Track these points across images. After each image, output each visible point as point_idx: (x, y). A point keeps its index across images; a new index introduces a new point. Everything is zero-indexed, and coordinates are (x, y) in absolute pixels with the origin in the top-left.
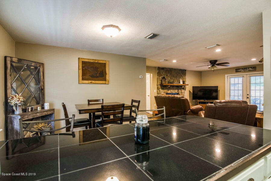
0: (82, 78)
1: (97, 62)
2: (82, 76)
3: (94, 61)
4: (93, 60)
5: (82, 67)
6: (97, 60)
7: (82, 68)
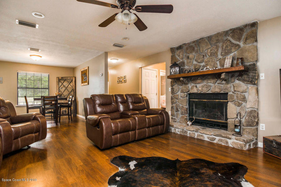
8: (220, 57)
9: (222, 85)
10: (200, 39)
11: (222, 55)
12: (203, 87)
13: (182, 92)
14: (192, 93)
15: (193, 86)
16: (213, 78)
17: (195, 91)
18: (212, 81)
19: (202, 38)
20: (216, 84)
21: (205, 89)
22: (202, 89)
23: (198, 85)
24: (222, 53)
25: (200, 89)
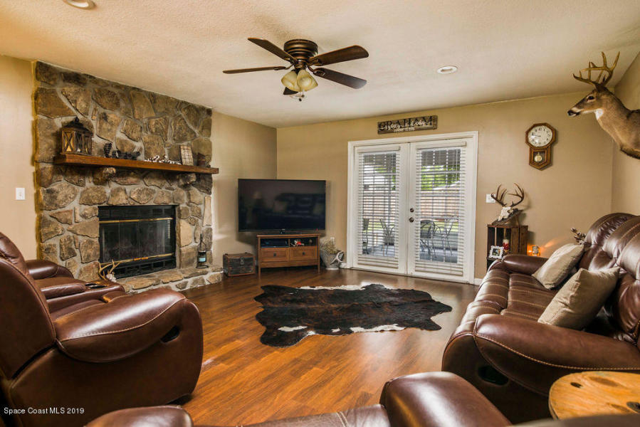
8: (170, 141)
9: (171, 192)
10: (134, 88)
11: (174, 139)
12: (140, 192)
13: (87, 202)
14: (114, 204)
15: (118, 190)
16: (159, 178)
17: (121, 200)
18: (158, 183)
19: (138, 89)
20: (163, 189)
21: (146, 198)
22: (139, 197)
23: (128, 189)
24: (174, 136)
25: (134, 196)
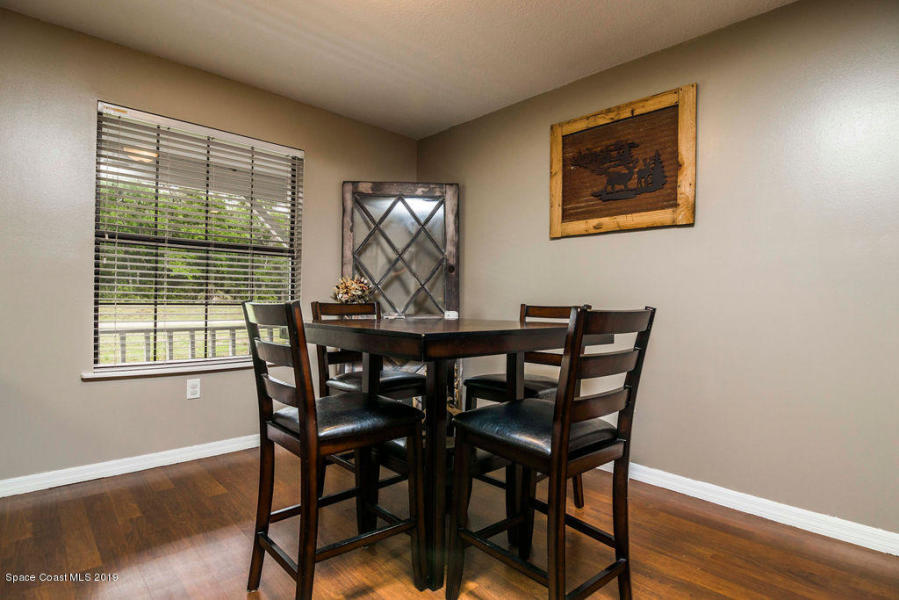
0: (564, 211)
1: (628, 115)
2: (565, 201)
3: (612, 115)
4: (609, 111)
5: (564, 160)
6: (627, 105)
7: (564, 166)
